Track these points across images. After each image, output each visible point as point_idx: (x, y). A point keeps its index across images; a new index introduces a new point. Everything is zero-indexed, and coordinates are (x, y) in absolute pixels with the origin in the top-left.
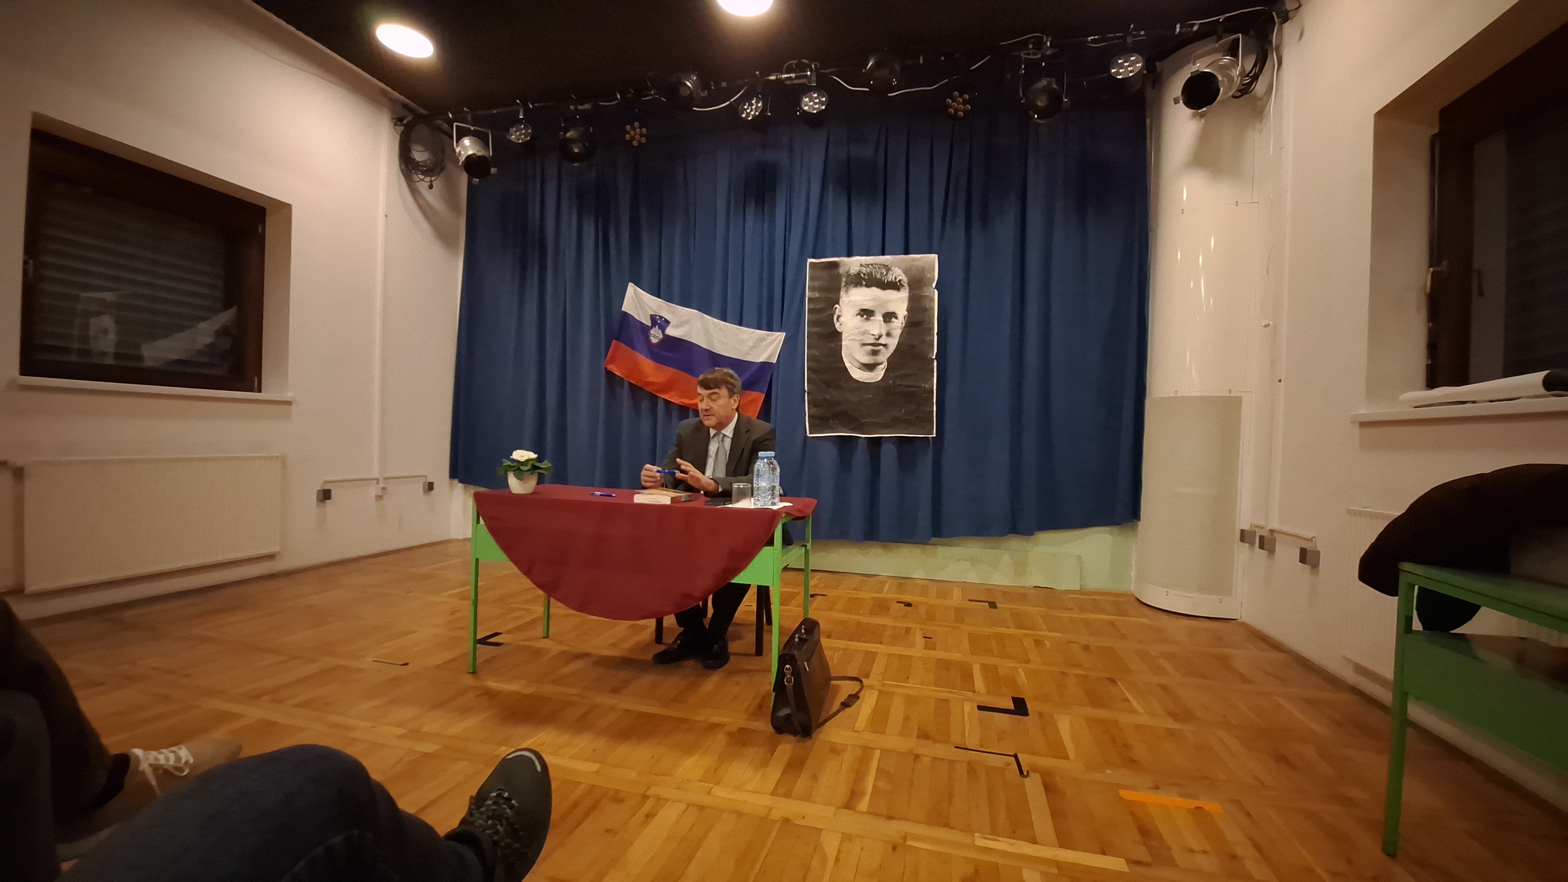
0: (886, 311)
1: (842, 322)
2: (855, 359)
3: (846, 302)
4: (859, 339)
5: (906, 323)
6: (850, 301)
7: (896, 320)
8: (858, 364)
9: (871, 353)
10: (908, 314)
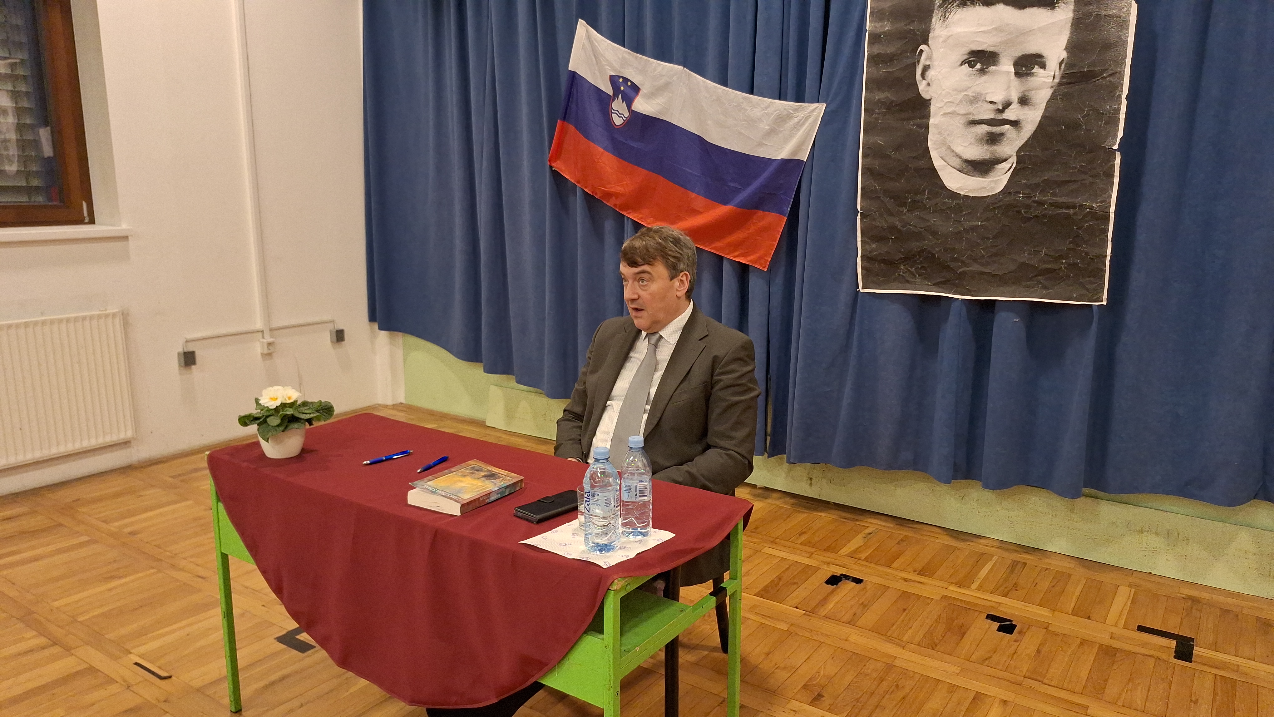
0: (1020, 54)
1: (931, 79)
2: (953, 151)
3: (941, 40)
4: (962, 112)
5: (1062, 77)
6: (949, 37)
7: (1041, 71)
8: (957, 162)
9: (985, 138)
10: (1068, 58)
